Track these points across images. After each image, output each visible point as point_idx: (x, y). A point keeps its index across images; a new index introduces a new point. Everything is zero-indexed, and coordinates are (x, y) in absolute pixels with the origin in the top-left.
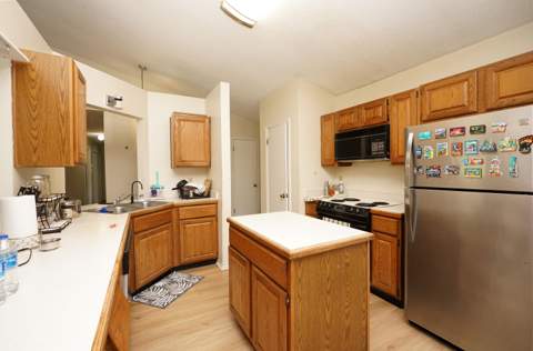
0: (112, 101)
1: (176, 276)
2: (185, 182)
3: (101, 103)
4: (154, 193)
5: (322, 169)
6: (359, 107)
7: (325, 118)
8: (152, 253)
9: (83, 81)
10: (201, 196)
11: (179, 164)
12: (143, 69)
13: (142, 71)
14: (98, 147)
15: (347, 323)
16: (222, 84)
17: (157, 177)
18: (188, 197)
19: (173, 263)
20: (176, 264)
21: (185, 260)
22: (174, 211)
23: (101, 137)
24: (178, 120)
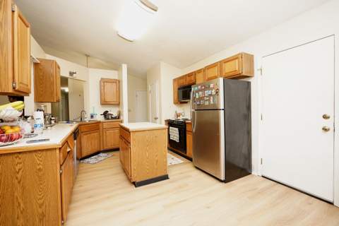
0: (71, 74)
1: (101, 154)
2: (107, 112)
3: (67, 75)
4: (92, 117)
5: (174, 105)
6: (186, 75)
7: (175, 80)
8: (89, 142)
9: (59, 68)
10: (115, 118)
11: (104, 103)
12: (87, 56)
13: (86, 57)
14: (66, 95)
15: (157, 158)
16: (123, 65)
17: (93, 109)
18: (108, 119)
19: (100, 148)
20: (102, 150)
21: (106, 148)
22: (101, 125)
23: (67, 90)
24: (104, 81)
